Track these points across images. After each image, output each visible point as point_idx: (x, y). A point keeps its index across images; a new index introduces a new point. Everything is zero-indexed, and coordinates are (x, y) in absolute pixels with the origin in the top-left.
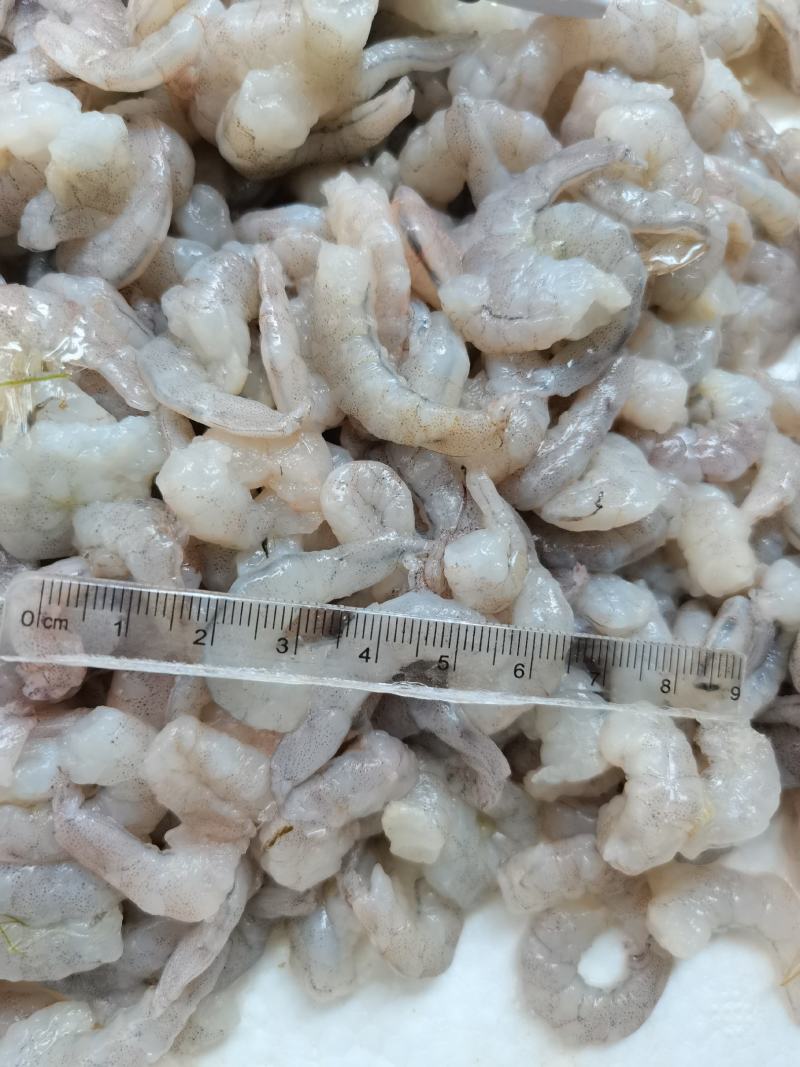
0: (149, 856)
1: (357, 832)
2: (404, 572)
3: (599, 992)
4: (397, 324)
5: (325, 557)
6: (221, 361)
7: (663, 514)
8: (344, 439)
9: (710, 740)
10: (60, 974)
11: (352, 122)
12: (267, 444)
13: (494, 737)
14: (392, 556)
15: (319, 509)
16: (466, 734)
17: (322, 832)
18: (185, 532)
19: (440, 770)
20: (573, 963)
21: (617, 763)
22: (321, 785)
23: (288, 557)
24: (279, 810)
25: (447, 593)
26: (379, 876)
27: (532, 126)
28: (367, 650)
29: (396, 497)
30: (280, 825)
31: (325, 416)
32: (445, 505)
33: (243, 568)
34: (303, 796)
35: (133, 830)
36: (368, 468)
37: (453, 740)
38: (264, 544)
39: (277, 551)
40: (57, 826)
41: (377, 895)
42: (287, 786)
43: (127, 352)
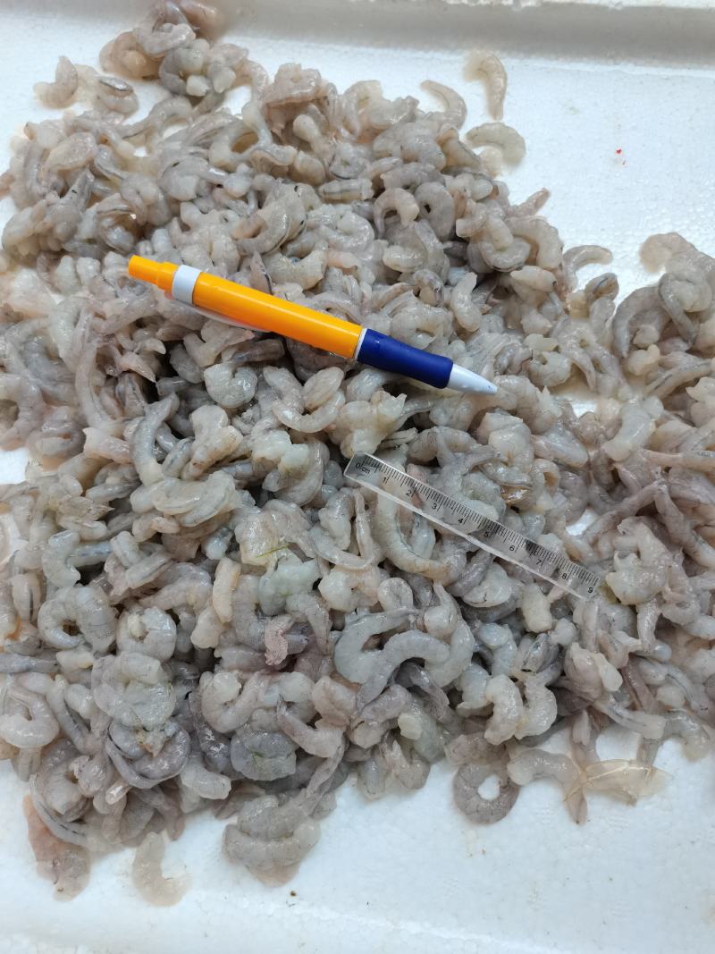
0: (309, 730)
1: (388, 726)
2: (409, 622)
3: (487, 801)
4: (408, 525)
5: (379, 616)
6: (341, 538)
7: (514, 598)
8: (386, 566)
9: (528, 691)
10: (272, 778)
12: (359, 572)
13: (443, 688)
14: (404, 615)
15: (376, 596)
16: (432, 687)
17: (375, 723)
18: (329, 607)
19: (422, 702)
20: (476, 788)
21: (491, 700)
22: (377, 706)
23: (365, 616)
24: (360, 714)
25: (425, 630)
26: (396, 746)
27: (463, 437)
29: (406, 592)
30: (360, 720)
31: (379, 559)
32: (425, 595)
33: (348, 620)
34: (369, 709)
35: (303, 720)
36: (396, 581)
37: (426, 689)
38: (356, 610)
39: (362, 613)
40: (279, 717)
41: (395, 753)
42: (363, 705)
43: (305, 533)
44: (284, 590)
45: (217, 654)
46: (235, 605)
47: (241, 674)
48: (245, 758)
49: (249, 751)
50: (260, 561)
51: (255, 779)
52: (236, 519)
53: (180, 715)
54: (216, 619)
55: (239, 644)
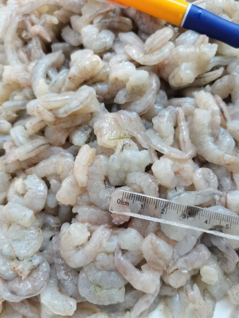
0: (137, 272)
1: (192, 273)
2: (215, 200)
4: (216, 131)
5: (193, 193)
6: (167, 137)
8: (195, 161)
10: (107, 303)
11: (204, 77)
12: (180, 161)
13: (235, 250)
14: (212, 195)
15: (192, 180)
16: (227, 248)
17: (186, 271)
18: (159, 182)
19: (216, 258)
22: (187, 258)
24: (175, 263)
25: (226, 206)
26: (196, 287)
28: (207, 221)
29: (213, 178)
30: (175, 268)
31: (194, 155)
32: (226, 182)
33: (170, 194)
34: (182, 260)
35: (133, 263)
36: (205, 170)
37: (223, 249)
38: (175, 188)
39: (180, 190)
40: (115, 260)
41: (195, 292)
42: (178, 256)
43: (142, 132)
44: (126, 167)
45: (74, 211)
46: (90, 175)
47: (90, 226)
48: (88, 288)
49: (91, 283)
50: (111, 144)
51: (95, 303)
52: (94, 119)
53: (45, 251)
54: (76, 184)
55: (91, 204)
